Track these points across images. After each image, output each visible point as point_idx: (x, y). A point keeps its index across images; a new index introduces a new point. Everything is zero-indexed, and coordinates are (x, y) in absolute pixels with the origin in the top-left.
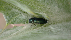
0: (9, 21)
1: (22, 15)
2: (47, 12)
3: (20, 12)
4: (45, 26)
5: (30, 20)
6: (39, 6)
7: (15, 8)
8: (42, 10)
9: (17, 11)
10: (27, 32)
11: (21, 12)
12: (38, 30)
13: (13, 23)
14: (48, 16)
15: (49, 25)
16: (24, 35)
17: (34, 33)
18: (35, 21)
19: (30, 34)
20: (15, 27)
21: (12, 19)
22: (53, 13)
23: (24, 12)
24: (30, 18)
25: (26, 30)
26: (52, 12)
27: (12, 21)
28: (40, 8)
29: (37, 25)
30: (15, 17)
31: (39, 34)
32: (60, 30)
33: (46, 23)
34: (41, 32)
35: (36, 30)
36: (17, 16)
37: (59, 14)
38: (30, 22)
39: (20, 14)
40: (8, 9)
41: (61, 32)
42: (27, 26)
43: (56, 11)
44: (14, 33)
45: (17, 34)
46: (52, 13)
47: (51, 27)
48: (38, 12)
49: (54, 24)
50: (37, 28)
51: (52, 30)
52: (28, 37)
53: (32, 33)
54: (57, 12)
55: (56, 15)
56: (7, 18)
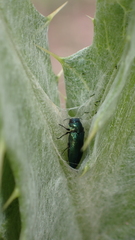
0: (72, 64)
1: (90, 100)
2: (99, 166)
3: (97, 93)
4: (61, 163)
5: (78, 121)
6: (116, 145)
7: (107, 80)
8: (105, 152)
9: (100, 85)
10: (42, 117)
11: (97, 96)
12: (49, 146)
13: (67, 73)
14: (89, 170)
15: (66, 173)
16: (33, 111)
17: (40, 137)
18: (74, 136)
19: (37, 127)
20: (56, 78)
21: (78, 71)
22: (99, 181)
23: (97, 103)
24: (83, 122)
25: (48, 112)
26: (102, 180)
27: (73, 71)
28: (112, 147)
30: (82, 80)
31: (40, 151)
32: (54, 203)
33: (71, 165)
34: (43, 155)
35: (48, 139)
36: (86, 86)
37: (97, 198)
38: (71, 122)
39: (91, 93)
40: (103, 63)
41: (48, 207)
42: (60, 114)
43: (106, 191)
44: (37, 84)
45: (36, 91)
46: (98, 179)
47: (59, 180)
48: (99, 144)
49: (70, 186)
50: (55, 142)
51: (50, 184)
52: (28, 124)
53: (41, 131)
54: (102, 193)
55: (94, 190)
56: (79, 57)
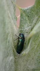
0: (25, 11)
1: (29, 27)
2: (29, 55)
3: (33, 24)
4: (14, 51)
6: (37, 47)
7: (38, 20)
8: (32, 49)
9: (34, 22)
11: (32, 26)
12: (10, 42)
13: (21, 15)
15: (15, 56)
16: (6, 24)
20: (16, 18)
21: (26, 15)
22: (28, 62)
23: (32, 29)
25: (12, 28)
26: (29, 61)
27: (24, 15)
28: (35, 47)
29: (16, 42)
31: (6, 42)
32: (8, 67)
35: (10, 39)
37: (26, 69)
39: (30, 24)
40: (37, 12)
41: (5, 67)
43: (30, 67)
46: (27, 61)
47: (11, 58)
50: (13, 41)
51: (8, 58)
53: (8, 34)
54: (28, 67)
55: (25, 65)
56: (28, 9)
